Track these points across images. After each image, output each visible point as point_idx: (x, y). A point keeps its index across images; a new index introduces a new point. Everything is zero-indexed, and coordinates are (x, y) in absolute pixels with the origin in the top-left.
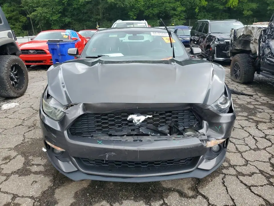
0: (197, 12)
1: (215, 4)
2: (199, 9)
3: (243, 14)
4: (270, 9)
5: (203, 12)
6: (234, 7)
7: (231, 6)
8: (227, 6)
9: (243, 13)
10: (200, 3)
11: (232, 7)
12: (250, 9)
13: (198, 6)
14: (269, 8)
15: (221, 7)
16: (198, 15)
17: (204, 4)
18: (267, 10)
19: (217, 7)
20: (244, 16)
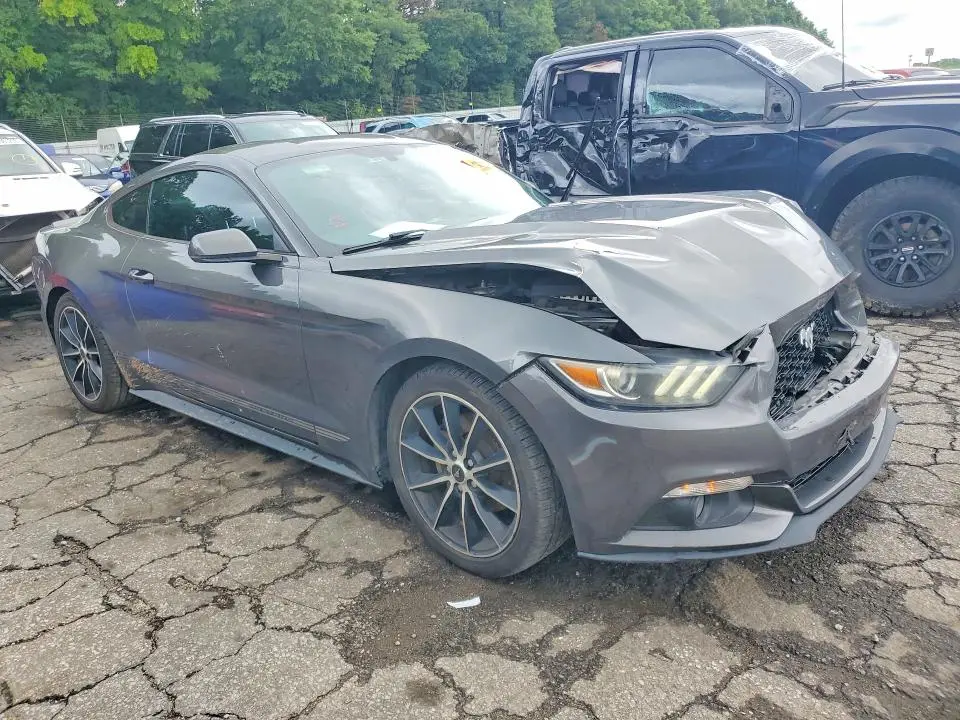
0: (14, 90)
1: (77, 63)
2: (20, 80)
3: (185, 98)
4: (259, 82)
5: (40, 92)
6: (149, 76)
7: (137, 72)
8: (121, 69)
9: (184, 96)
10: (16, 58)
11: (141, 73)
12: (201, 81)
13: (11, 69)
14: (254, 78)
15: (104, 75)
16: (17, 105)
17: (31, 63)
18: (250, 85)
19: (88, 72)
20: (187, 103)
